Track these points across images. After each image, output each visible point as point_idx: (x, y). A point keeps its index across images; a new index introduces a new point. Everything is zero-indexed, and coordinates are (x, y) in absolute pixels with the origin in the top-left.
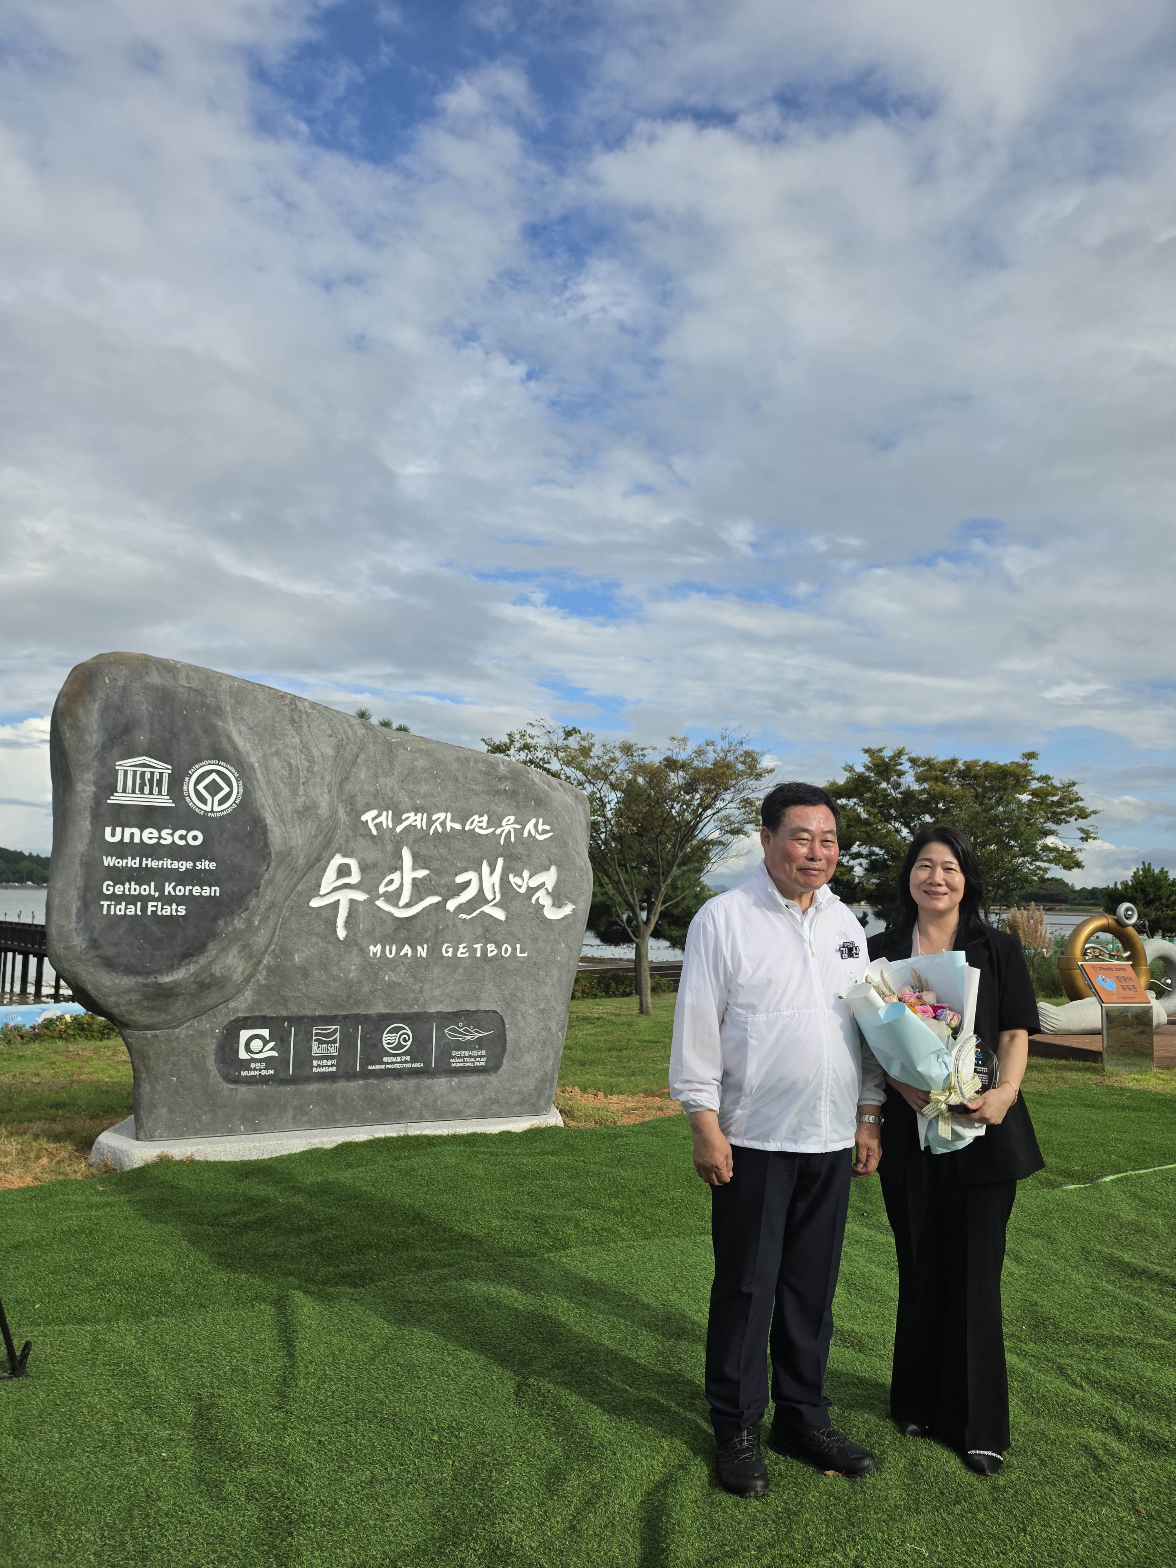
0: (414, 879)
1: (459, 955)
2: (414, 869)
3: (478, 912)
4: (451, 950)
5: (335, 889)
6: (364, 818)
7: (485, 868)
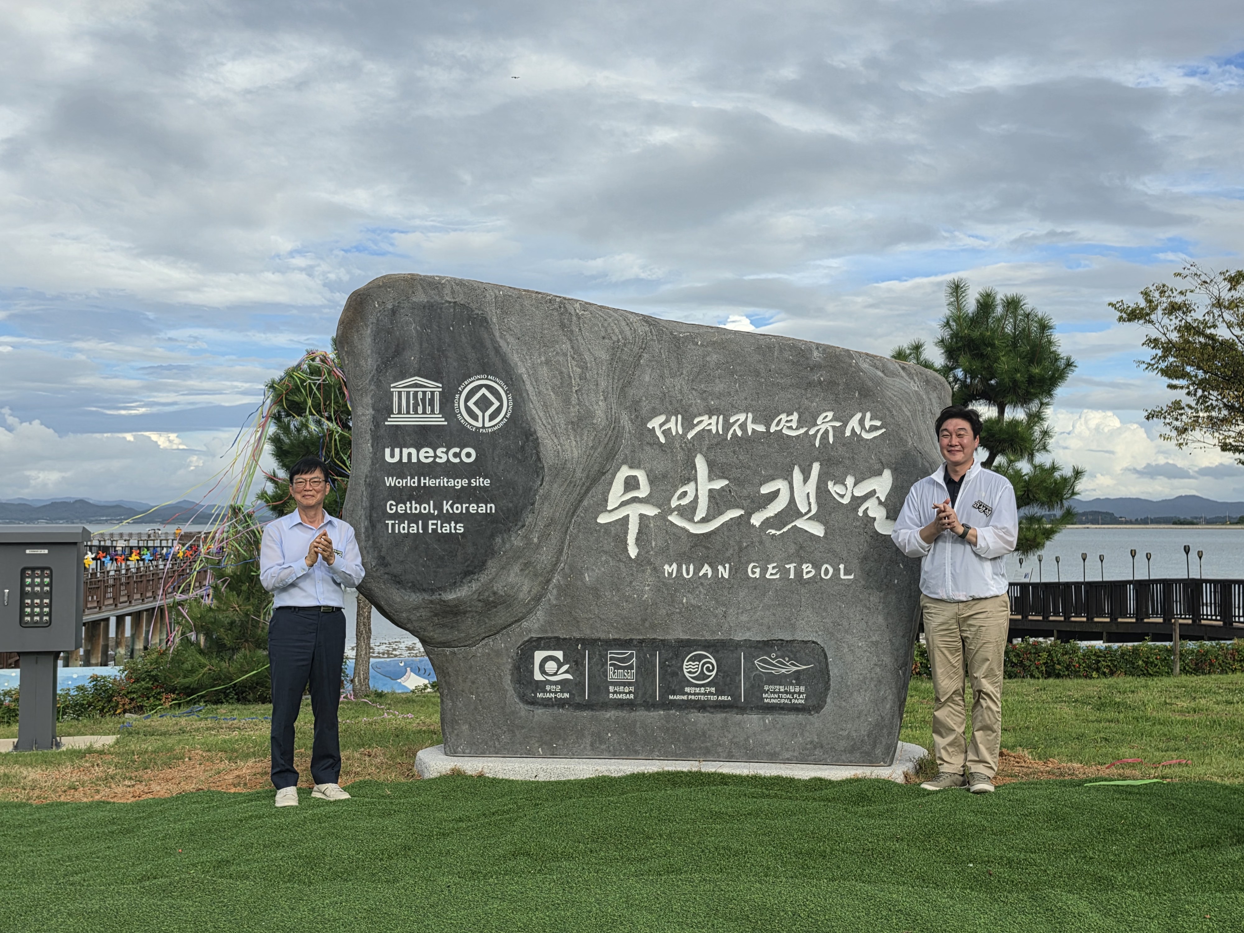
0: (710, 491)
1: (768, 576)
2: (710, 479)
3: (790, 526)
4: (758, 570)
5: (623, 504)
6: (650, 426)
7: (797, 475)
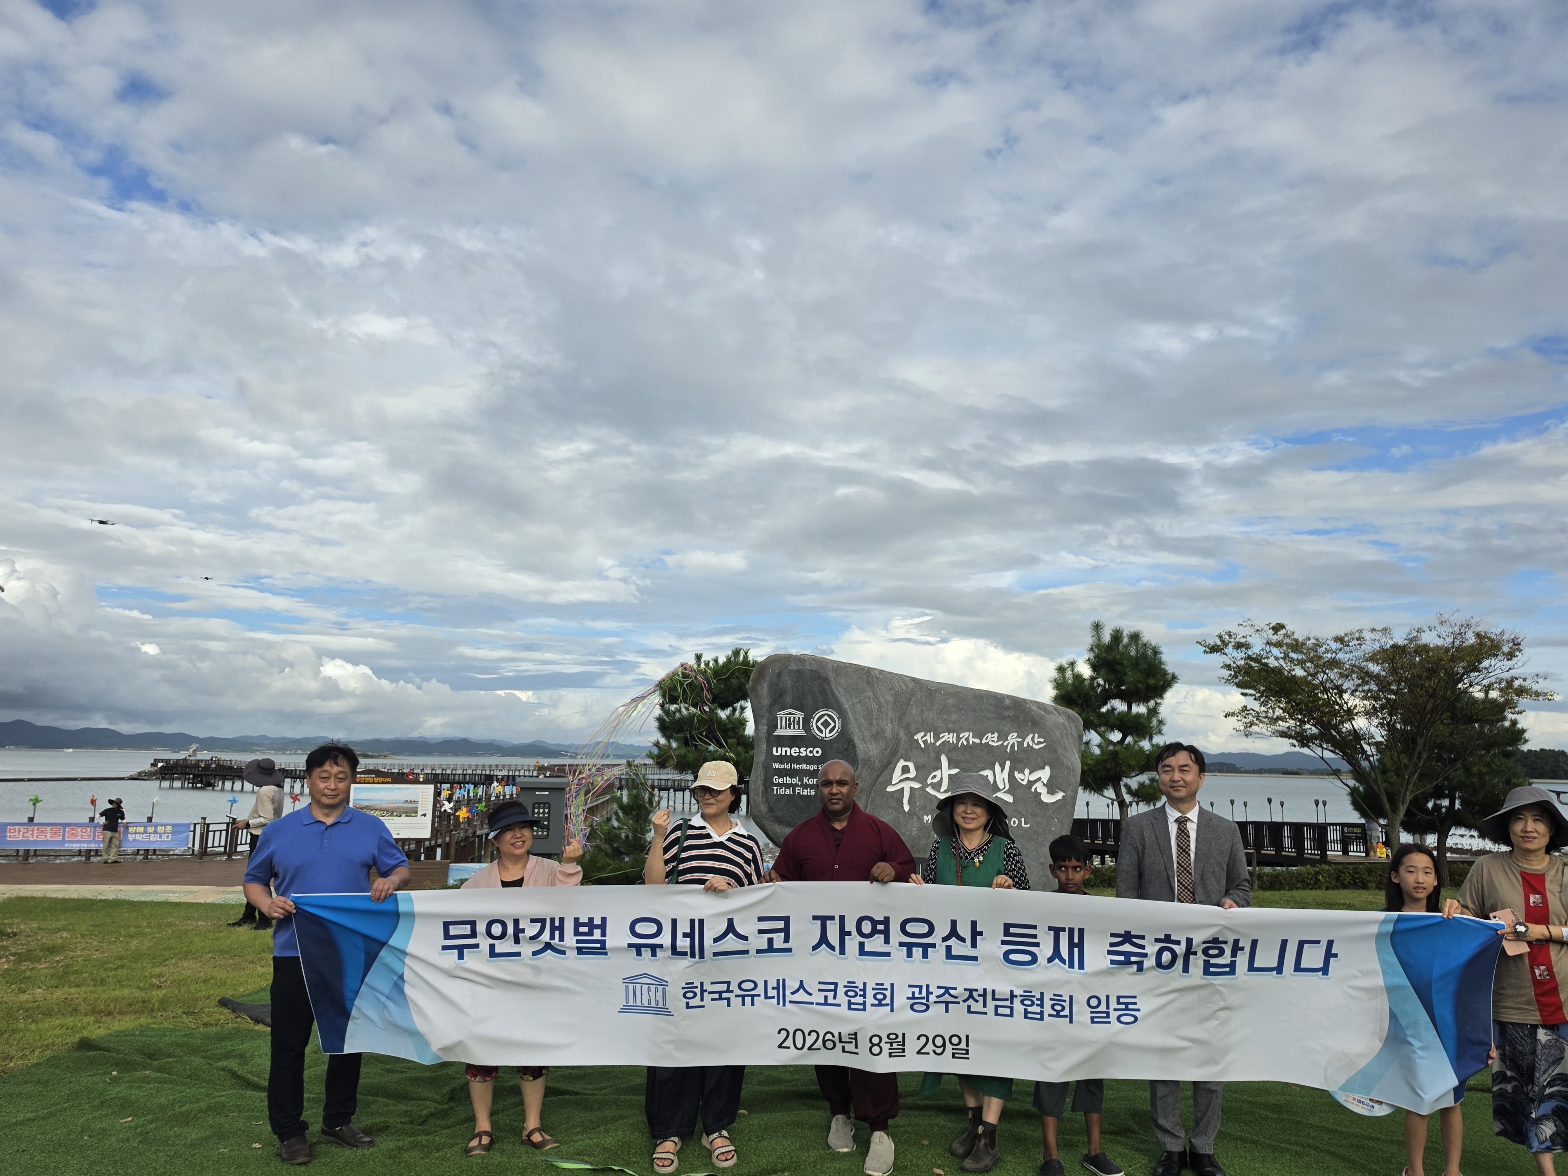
2: (949, 768)
5: (901, 781)
6: (916, 738)
7: (998, 767)
